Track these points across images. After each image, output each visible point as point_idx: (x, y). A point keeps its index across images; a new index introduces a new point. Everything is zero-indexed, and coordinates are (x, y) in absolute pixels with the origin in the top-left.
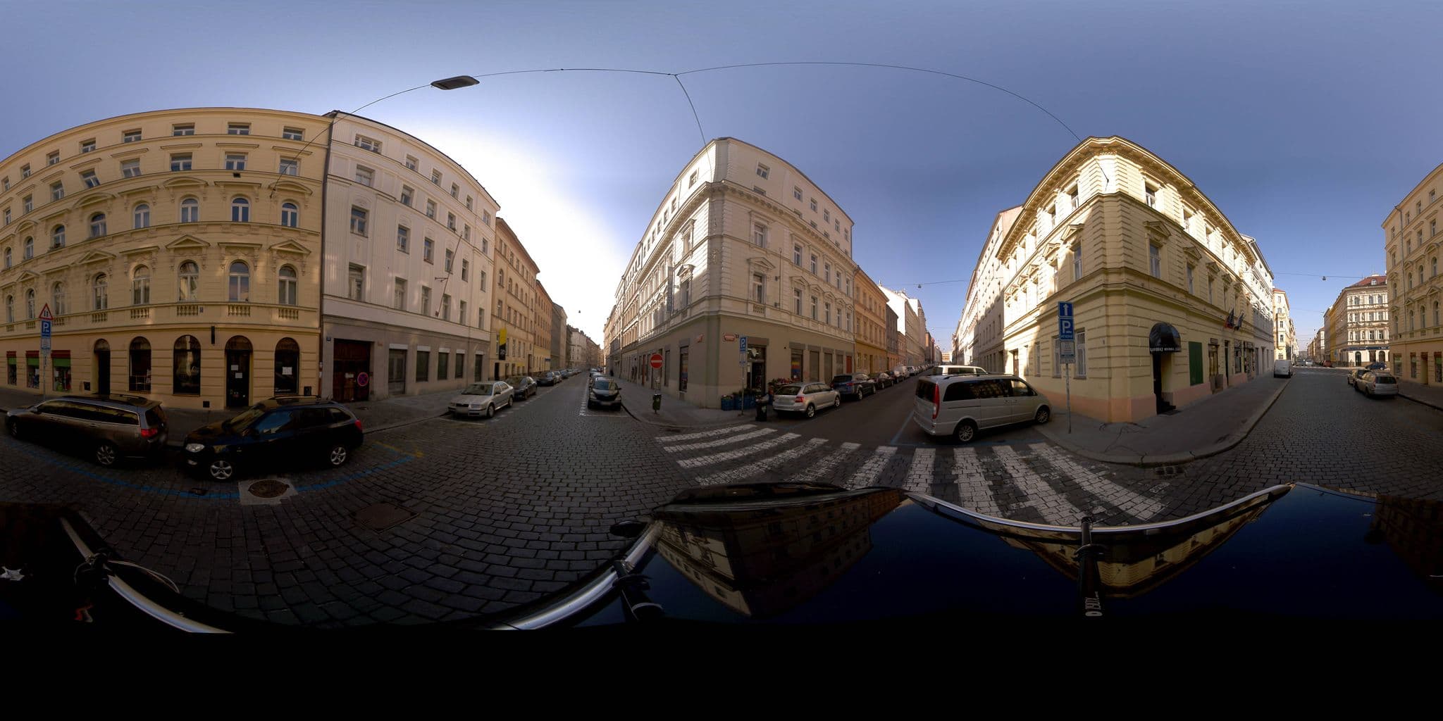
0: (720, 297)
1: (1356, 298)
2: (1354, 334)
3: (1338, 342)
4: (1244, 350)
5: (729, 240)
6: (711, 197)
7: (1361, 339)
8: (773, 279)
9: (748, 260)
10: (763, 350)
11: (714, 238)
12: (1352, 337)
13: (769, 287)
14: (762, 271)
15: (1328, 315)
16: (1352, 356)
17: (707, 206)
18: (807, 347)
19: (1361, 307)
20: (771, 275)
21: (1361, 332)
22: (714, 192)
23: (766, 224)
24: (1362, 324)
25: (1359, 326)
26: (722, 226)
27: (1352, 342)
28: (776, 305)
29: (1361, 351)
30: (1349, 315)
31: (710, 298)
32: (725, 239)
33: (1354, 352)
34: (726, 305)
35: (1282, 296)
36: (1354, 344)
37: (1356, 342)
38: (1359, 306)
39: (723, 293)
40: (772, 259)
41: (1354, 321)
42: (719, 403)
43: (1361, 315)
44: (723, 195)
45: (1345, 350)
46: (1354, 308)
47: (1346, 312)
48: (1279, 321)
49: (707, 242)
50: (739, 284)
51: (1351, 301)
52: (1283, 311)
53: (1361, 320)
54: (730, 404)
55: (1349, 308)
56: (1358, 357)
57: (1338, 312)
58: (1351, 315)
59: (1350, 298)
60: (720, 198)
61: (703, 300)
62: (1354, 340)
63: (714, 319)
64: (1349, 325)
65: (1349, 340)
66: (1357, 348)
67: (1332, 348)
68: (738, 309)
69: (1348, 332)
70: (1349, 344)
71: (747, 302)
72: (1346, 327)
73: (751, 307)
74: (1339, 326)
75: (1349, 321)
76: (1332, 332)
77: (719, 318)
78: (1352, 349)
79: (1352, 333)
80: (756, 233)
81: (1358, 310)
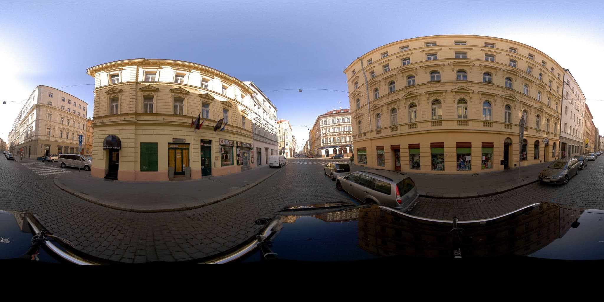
0: (38, 135)
1: (325, 121)
2: (324, 140)
3: (316, 144)
4: (237, 148)
5: (41, 120)
6: (37, 108)
7: (329, 142)
8: (53, 129)
9: (46, 125)
10: (50, 146)
11: (37, 120)
12: (323, 141)
13: (51, 131)
14: (50, 127)
15: (311, 132)
16: (323, 152)
17: (36, 110)
18: (63, 147)
19: (328, 125)
20: (52, 128)
21: (328, 139)
22: (37, 106)
23: (51, 113)
24: (329, 134)
25: (327, 135)
26: (39, 117)
27: (323, 144)
28: (53, 136)
29: (328, 149)
30: (321, 130)
31: (35, 136)
32: (39, 120)
33: (325, 149)
34: (39, 137)
35: (287, 123)
36: (324, 145)
37: (326, 144)
38: (327, 125)
39: (39, 134)
40: (52, 124)
41: (324, 133)
42: (37, 159)
43: (328, 129)
44: (40, 107)
45: (319, 149)
46: (324, 126)
47: (320, 128)
48: (285, 135)
49: (35, 121)
50: (43, 131)
51: (322, 122)
52: (288, 130)
53: (328, 132)
54: (39, 159)
55: (321, 126)
56: (327, 152)
57: (315, 130)
58: (323, 130)
59: (322, 121)
60: (39, 108)
61: (34, 136)
62: (325, 143)
63: (36, 140)
64: (322, 135)
65: (322, 143)
66: (327, 148)
67: (313, 148)
68: (43, 138)
69: (321, 139)
70: (322, 145)
71: (45, 136)
72: (320, 136)
73: (46, 137)
74: (316, 136)
75: (321, 133)
76: (313, 141)
77: (37, 140)
78: (323, 148)
79: (323, 139)
80: (49, 116)
81: (326, 127)
